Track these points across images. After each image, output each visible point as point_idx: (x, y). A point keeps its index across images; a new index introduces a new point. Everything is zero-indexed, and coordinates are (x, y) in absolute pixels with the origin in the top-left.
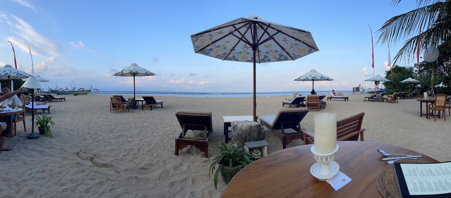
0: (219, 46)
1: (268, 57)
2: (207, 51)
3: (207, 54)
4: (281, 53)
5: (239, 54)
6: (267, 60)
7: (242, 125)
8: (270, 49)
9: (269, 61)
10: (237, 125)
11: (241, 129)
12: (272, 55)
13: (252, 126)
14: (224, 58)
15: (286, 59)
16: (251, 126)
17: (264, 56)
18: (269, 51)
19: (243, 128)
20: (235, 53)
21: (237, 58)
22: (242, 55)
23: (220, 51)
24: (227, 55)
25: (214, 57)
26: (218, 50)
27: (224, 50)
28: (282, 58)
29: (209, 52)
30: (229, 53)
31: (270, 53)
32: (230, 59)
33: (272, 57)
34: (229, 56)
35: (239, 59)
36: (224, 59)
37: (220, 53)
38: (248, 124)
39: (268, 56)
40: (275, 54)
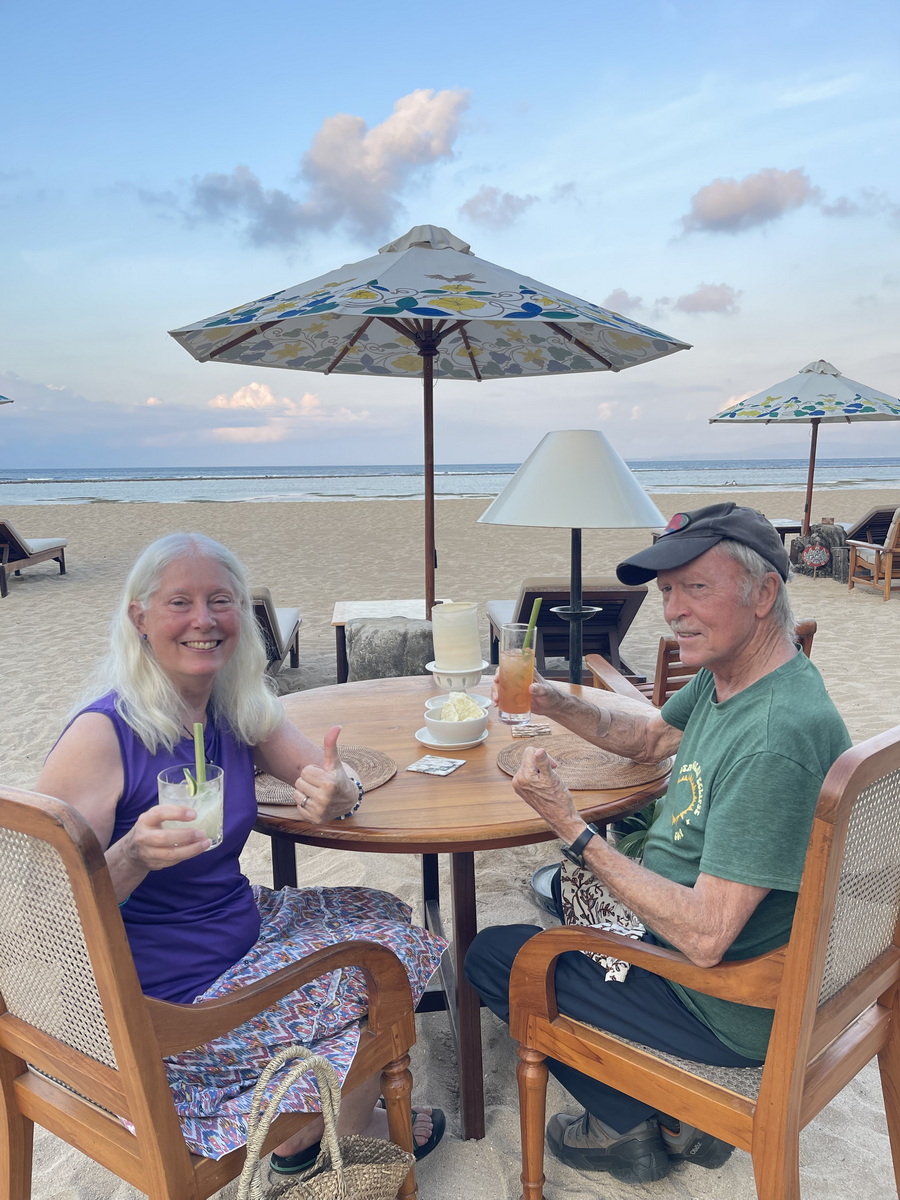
0: (296, 333)
1: (509, 359)
2: (249, 352)
3: (248, 360)
4: (558, 346)
5: (387, 351)
6: (507, 370)
7: (376, 632)
8: (508, 330)
9: (516, 371)
10: (359, 631)
11: (370, 643)
12: (524, 350)
13: (409, 636)
14: (328, 364)
15: (580, 366)
16: (405, 636)
17: (493, 354)
18: (506, 338)
19: (376, 641)
20: (368, 347)
21: (381, 364)
22: (401, 353)
23: (303, 345)
24: (337, 354)
25: (284, 367)
26: (293, 344)
27: (318, 341)
28: (568, 363)
29: (257, 352)
30: (346, 351)
31: (514, 344)
32: (352, 369)
33: (526, 360)
34: (345, 357)
35: (389, 366)
36: (330, 370)
37: (308, 353)
38: (393, 628)
39: (507, 354)
40: (534, 349)
